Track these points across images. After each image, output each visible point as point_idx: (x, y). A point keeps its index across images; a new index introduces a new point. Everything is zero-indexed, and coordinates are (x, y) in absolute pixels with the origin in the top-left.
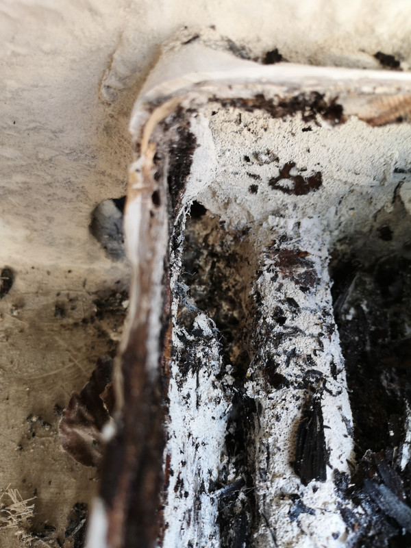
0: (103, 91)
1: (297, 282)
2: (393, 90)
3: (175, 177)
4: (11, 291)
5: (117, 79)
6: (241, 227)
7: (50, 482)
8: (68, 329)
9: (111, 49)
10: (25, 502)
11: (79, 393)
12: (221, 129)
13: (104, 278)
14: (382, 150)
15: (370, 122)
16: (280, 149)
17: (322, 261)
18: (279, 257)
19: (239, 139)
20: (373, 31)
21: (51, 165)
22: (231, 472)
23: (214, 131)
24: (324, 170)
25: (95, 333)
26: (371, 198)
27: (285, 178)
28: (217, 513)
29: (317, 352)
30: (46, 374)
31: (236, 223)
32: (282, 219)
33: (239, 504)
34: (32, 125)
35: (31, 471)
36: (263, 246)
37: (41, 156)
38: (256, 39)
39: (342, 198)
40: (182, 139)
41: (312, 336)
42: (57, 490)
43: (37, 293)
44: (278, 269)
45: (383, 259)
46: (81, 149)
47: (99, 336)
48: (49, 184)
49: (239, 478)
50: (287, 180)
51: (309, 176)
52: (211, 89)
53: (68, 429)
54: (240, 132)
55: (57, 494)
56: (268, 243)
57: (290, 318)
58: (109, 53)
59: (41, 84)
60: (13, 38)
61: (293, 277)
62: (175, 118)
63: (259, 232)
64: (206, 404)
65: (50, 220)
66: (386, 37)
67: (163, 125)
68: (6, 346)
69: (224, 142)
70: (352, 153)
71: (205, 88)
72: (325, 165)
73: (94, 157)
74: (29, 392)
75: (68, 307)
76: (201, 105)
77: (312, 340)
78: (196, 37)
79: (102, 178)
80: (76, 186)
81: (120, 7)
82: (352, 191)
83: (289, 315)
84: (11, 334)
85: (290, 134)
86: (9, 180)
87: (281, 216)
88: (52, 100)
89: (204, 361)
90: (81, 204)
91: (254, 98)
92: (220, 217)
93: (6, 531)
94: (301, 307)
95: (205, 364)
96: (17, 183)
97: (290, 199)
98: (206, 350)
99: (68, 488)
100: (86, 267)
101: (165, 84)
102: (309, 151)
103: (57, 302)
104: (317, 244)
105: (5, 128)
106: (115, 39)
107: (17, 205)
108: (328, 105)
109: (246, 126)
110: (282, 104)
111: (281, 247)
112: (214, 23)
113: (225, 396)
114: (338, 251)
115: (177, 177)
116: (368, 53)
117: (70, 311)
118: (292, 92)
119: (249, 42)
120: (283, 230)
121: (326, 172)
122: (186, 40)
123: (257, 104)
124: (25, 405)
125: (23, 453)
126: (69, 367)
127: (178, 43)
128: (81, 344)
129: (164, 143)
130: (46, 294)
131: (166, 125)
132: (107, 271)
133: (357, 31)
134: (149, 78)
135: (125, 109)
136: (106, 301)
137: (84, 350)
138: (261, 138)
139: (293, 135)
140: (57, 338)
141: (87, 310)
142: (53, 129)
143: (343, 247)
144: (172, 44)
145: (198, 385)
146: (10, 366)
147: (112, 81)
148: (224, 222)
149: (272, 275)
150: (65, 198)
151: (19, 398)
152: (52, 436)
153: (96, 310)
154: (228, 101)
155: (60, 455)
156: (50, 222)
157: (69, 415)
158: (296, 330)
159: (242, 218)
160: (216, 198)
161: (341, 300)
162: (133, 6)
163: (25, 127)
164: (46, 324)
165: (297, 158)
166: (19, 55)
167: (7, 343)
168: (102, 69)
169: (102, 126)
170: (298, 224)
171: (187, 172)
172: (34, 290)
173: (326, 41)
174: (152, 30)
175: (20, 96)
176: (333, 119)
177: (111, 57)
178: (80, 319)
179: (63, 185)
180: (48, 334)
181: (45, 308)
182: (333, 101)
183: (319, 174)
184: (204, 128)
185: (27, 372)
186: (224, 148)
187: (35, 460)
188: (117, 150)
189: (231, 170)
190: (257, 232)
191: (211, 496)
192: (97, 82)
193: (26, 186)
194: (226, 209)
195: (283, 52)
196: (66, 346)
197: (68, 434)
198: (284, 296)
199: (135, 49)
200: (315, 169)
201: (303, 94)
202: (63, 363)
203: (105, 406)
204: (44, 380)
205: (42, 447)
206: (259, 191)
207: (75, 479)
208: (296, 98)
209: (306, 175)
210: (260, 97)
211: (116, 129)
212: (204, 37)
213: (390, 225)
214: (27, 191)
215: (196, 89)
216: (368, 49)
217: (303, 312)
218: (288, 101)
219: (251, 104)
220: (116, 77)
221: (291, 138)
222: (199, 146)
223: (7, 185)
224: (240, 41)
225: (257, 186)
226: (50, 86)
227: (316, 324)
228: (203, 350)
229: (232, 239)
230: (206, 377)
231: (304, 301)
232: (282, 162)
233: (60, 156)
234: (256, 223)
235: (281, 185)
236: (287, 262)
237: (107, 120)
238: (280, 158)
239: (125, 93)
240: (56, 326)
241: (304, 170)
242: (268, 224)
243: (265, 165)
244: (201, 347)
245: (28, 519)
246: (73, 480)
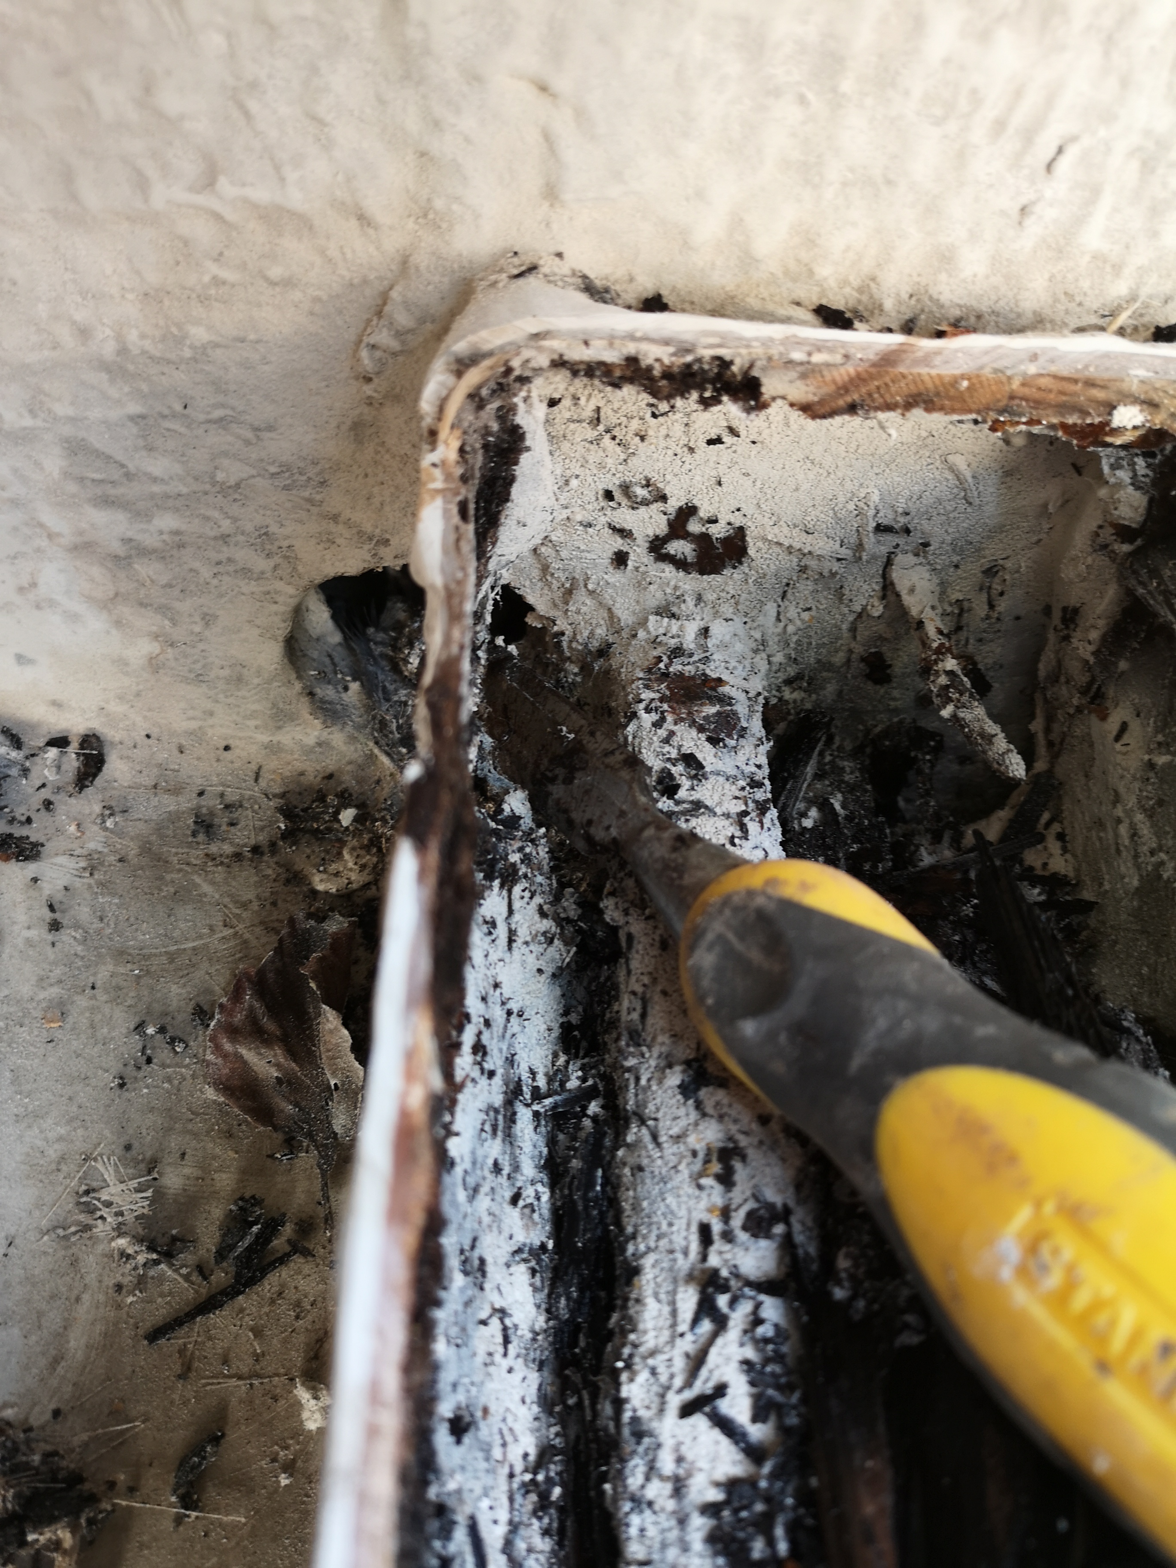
0: (364, 354)
1: (701, 729)
2: (838, 358)
3: (485, 502)
4: (99, 781)
5: (393, 333)
6: (595, 644)
7: (183, 1155)
8: (222, 863)
9: (386, 283)
10: (134, 1184)
11: (253, 971)
12: (564, 437)
13: (299, 766)
14: (848, 485)
15: (808, 409)
16: (668, 477)
17: (749, 699)
18: (668, 687)
19: (595, 456)
20: (811, 273)
21: (237, 496)
22: (573, 1077)
23: (551, 438)
24: (749, 524)
25: (278, 875)
26: (842, 587)
27: (678, 537)
28: (545, 1151)
29: (737, 841)
30: (175, 947)
31: (586, 634)
32: (674, 621)
33: (587, 1123)
34: (218, 413)
35: (144, 1131)
36: (638, 670)
37: (220, 476)
38: (627, 278)
39: (788, 585)
40: (503, 429)
41: (727, 816)
42: (198, 1173)
43: (155, 787)
44: (665, 706)
45: (878, 729)
46: (302, 465)
47: (288, 882)
48: (225, 538)
49: (590, 1082)
50: (682, 542)
51: (721, 535)
52: (556, 345)
53: (228, 1047)
54: (597, 441)
55: (197, 1179)
56: (647, 663)
57: (687, 787)
58: (381, 289)
59: (252, 337)
60: (221, 254)
61: (694, 721)
62: (494, 392)
63: (631, 649)
64: (526, 943)
65: (208, 619)
66: (832, 283)
67: (476, 399)
68: (90, 887)
69: (567, 461)
70: (797, 489)
71: (546, 343)
72: (751, 512)
73: (323, 483)
74: (138, 977)
75: (222, 821)
76: (538, 371)
77: (727, 823)
78: (533, 268)
79: (332, 527)
80: (277, 544)
81: (409, 216)
82: (803, 569)
83: (686, 783)
84: (102, 864)
85: (685, 449)
86: (143, 526)
87: (673, 616)
88: (266, 368)
89: (523, 869)
90: (279, 585)
91: (623, 363)
92: (554, 623)
93: (88, 1243)
94: (708, 769)
95: (525, 876)
96: (161, 533)
97: (689, 583)
98: (528, 850)
99: (219, 1170)
100: (263, 738)
101: (484, 334)
102: (719, 483)
103: (199, 807)
104: (740, 668)
105: (164, 417)
106: (393, 267)
107: (148, 583)
108: (739, 378)
109: (608, 431)
110: (667, 375)
111: (671, 669)
112: (560, 249)
113: (562, 934)
114: (787, 702)
115: (488, 502)
116: (806, 307)
117: (224, 827)
118: (683, 356)
119: (616, 282)
120: (676, 640)
121: (753, 528)
122: (516, 272)
123: (628, 373)
124: (129, 1002)
125: (126, 1095)
126: (223, 938)
127: (504, 276)
128: (249, 894)
129: (475, 431)
130: (176, 790)
131: (482, 400)
132: (308, 751)
133: (786, 272)
134: (455, 326)
135: (398, 390)
136: (304, 810)
137: (255, 906)
138: (633, 453)
139: (691, 450)
140: (198, 880)
141: (262, 829)
142: (256, 423)
143: (797, 695)
144: (493, 278)
145: (511, 912)
146: (98, 925)
147: (383, 337)
148: (563, 634)
149: (654, 717)
150: (250, 570)
151: (119, 988)
152: (187, 1066)
153: (283, 826)
154: (582, 367)
155: (207, 1104)
156: (207, 624)
157: (230, 1014)
158: (698, 807)
159: (598, 625)
160: (549, 578)
161: (790, 792)
162: (431, 216)
163: (202, 417)
164: (174, 850)
165: (700, 496)
166: (224, 283)
167: (91, 881)
168: (366, 316)
169: (349, 422)
170: (705, 632)
171: (505, 498)
172: (147, 780)
173: (738, 286)
174: (460, 255)
175: (207, 356)
176: (746, 400)
177: (385, 297)
178: (245, 845)
179: (252, 541)
180: (180, 870)
181: (174, 818)
182: (746, 373)
183: (741, 531)
184: (536, 422)
185: (135, 939)
186: (568, 473)
187: (152, 1110)
188: (369, 470)
189: (579, 518)
190: (627, 650)
191: (536, 1107)
192: (353, 338)
193: (177, 538)
194: (567, 603)
195: (668, 299)
196: (217, 896)
197: (225, 1056)
198: (676, 751)
199: (429, 284)
200: (732, 521)
201: (699, 360)
202: (212, 928)
203: (313, 985)
204: (172, 957)
205: (166, 1085)
206: (630, 563)
207: (237, 1153)
208: (688, 366)
209: (718, 531)
210: (632, 361)
211: (373, 430)
212: (545, 270)
213: (884, 649)
214: (175, 552)
215: (533, 343)
216: (806, 302)
217: (712, 779)
218: (676, 370)
219: (618, 373)
220: (389, 329)
221: (688, 458)
222: (528, 449)
223: (139, 537)
224: (601, 280)
225: (627, 553)
226: (267, 342)
227: (736, 798)
228: (521, 849)
229: (576, 670)
230: (526, 900)
231: (714, 760)
232: (674, 504)
233: (258, 479)
234: (625, 634)
235: (672, 552)
236: (682, 696)
237: (357, 412)
238: (669, 495)
239: (401, 359)
240: (196, 855)
241: (713, 521)
242: (649, 632)
243: (643, 510)
244: (517, 844)
245: (137, 1218)
246: (232, 1154)
